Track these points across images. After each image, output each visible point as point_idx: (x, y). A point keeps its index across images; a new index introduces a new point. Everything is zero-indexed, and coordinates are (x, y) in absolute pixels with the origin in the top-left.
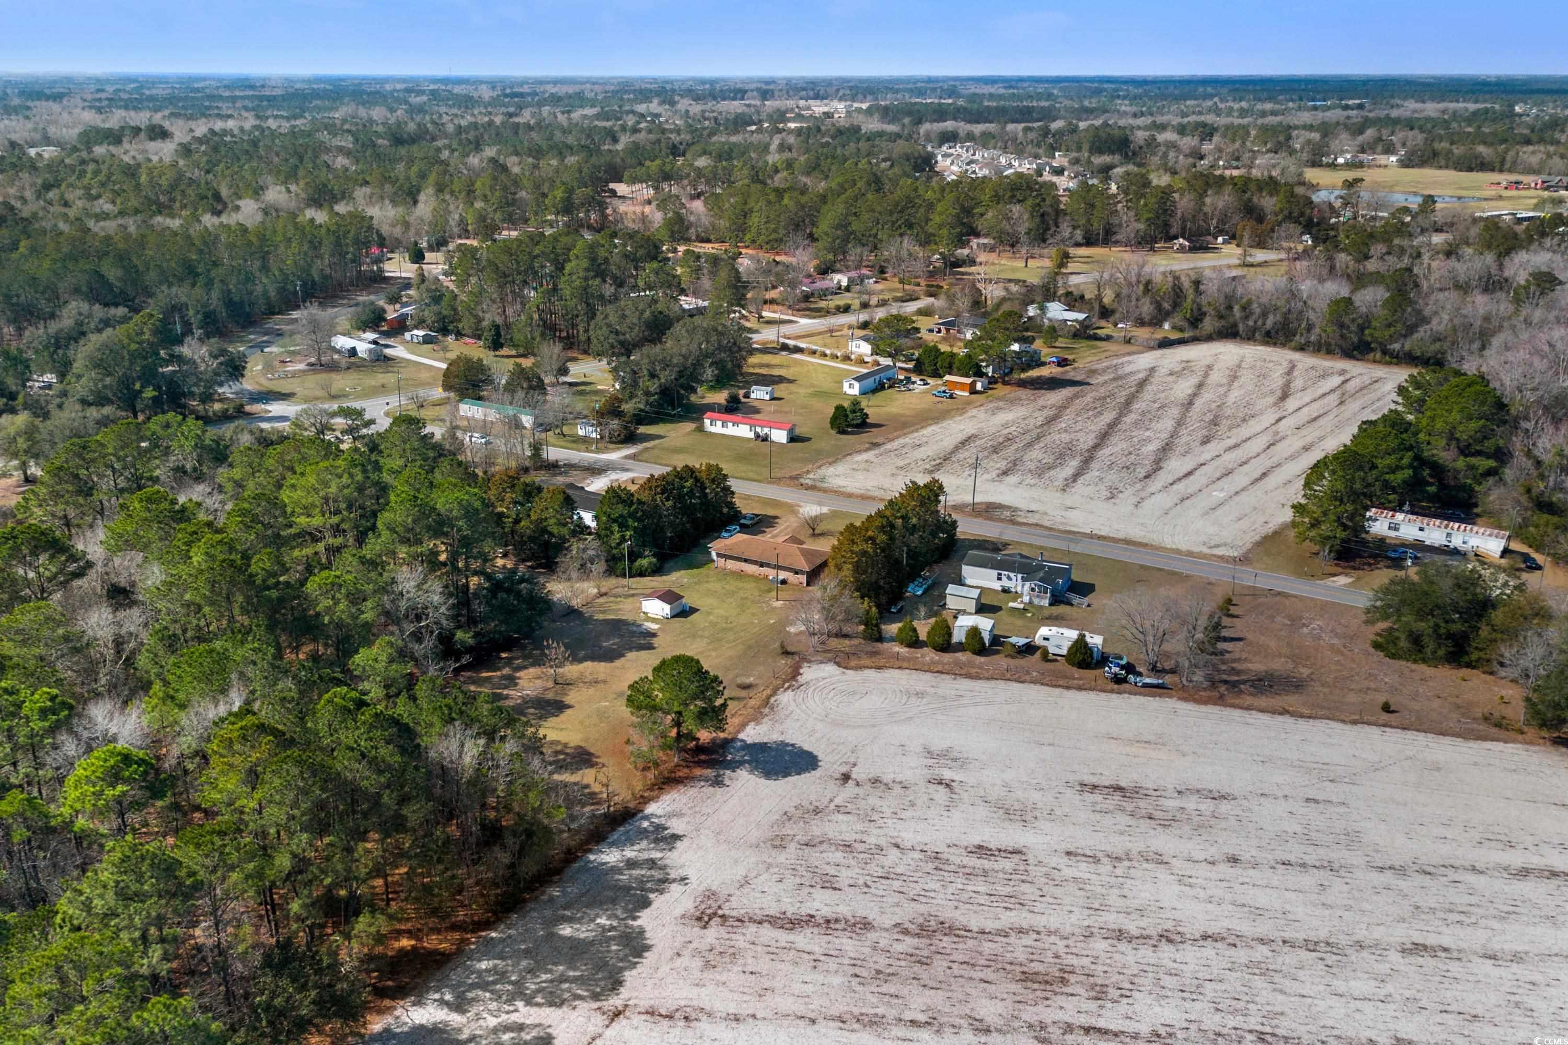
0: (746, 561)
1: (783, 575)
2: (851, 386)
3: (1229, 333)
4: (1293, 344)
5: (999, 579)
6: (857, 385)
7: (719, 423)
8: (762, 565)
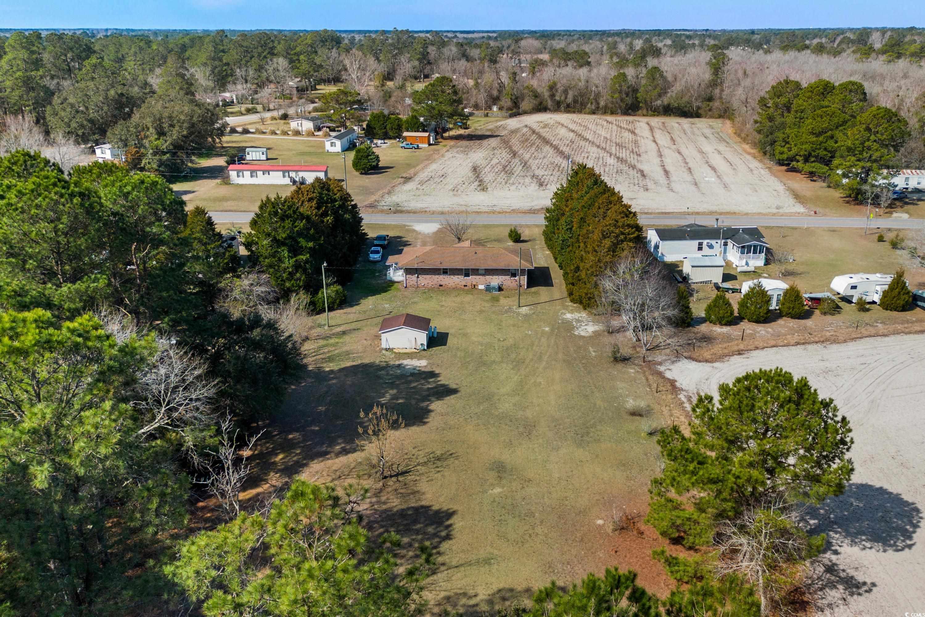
0: (445, 272)
1: (495, 281)
2: (332, 144)
3: (541, 108)
4: (587, 110)
5: (700, 249)
6: (338, 143)
7: (247, 174)
8: (467, 273)
